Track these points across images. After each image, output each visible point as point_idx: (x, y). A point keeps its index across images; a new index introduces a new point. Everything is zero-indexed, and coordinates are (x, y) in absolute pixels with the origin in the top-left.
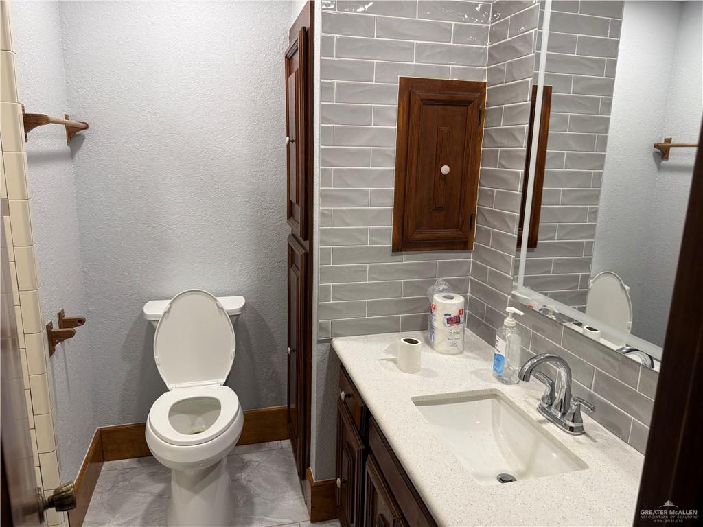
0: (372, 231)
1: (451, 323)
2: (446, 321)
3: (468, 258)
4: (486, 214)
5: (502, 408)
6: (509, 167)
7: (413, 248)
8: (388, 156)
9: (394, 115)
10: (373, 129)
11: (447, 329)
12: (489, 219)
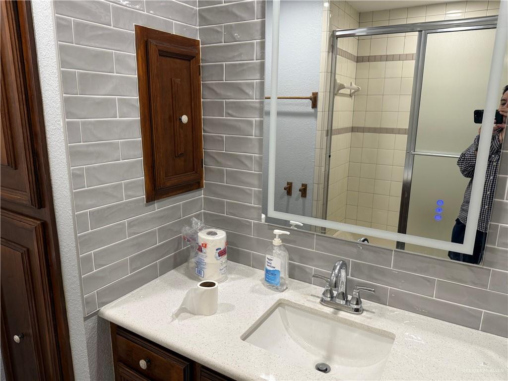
0: (126, 185)
1: (221, 256)
2: (217, 255)
3: (200, 195)
4: (216, 157)
5: (287, 312)
6: (237, 115)
7: (163, 195)
8: (133, 105)
9: (134, 64)
10: (116, 76)
11: (219, 261)
12: (219, 159)
